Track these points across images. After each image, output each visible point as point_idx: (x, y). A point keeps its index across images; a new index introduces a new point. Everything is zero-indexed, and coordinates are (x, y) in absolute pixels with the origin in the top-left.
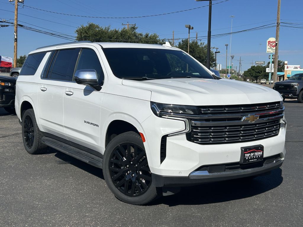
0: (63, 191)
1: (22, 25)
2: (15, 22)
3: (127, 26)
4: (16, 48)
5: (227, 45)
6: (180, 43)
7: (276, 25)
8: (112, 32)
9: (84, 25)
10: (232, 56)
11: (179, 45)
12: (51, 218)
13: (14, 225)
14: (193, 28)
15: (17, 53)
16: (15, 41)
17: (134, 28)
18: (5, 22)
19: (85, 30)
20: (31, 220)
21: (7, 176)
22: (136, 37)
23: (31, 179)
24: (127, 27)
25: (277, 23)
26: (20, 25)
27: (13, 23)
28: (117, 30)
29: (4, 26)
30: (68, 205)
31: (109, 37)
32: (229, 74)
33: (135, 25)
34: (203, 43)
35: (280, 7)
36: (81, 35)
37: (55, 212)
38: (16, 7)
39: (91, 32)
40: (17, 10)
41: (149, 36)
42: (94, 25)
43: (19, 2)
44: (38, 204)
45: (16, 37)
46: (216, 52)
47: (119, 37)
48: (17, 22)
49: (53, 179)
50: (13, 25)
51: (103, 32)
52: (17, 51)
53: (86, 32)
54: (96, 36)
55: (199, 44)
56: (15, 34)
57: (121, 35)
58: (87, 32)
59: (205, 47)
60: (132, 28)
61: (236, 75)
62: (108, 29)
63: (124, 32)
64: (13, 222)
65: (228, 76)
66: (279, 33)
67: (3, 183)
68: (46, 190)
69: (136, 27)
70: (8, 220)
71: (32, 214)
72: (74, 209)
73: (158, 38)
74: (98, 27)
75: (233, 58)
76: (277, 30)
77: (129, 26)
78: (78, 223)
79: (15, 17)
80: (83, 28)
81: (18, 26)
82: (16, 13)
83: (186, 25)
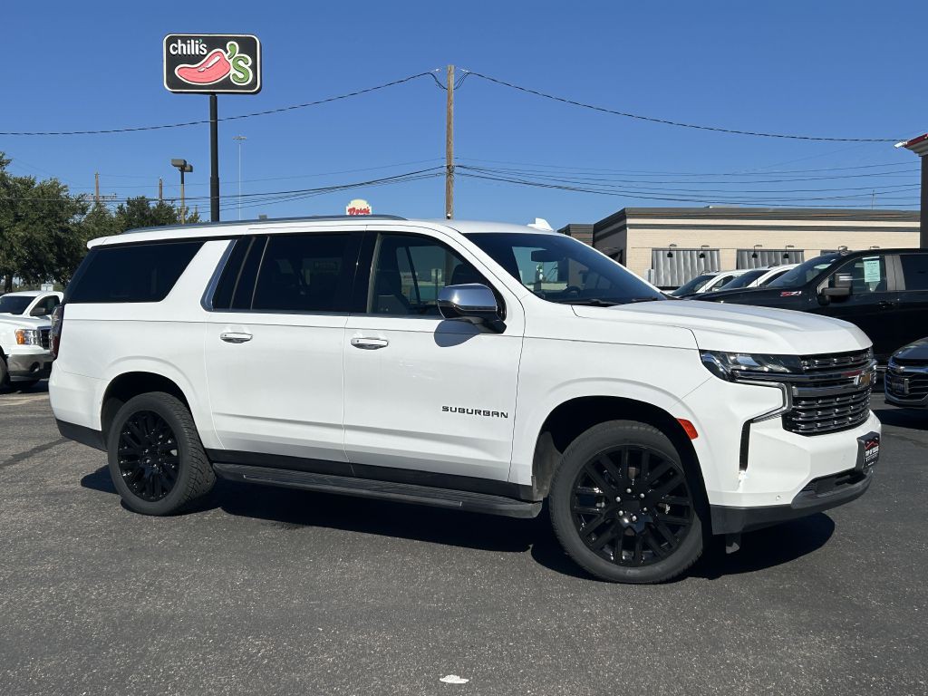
7: (445, 170)
11: (120, 212)
25: (448, 167)
35: (452, 127)
66: (453, 189)
73: (65, 193)
76: (448, 183)
83: (173, 160)
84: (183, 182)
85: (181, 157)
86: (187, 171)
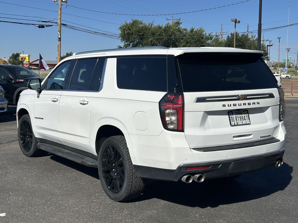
0: (80, 182)
1: (65, 24)
2: (59, 21)
3: (171, 21)
4: (60, 47)
5: (279, 38)
6: (228, 37)
8: (155, 28)
9: (127, 22)
10: (287, 49)
11: (228, 38)
12: (65, 202)
13: (36, 206)
14: (239, 22)
15: (60, 53)
16: (59, 41)
17: (178, 23)
18: (49, 22)
19: (128, 26)
20: (50, 203)
21: (37, 170)
22: (181, 32)
23: (56, 172)
24: (171, 23)
26: (63, 24)
27: (56, 23)
28: (160, 26)
29: (49, 26)
30: (81, 193)
31: (152, 33)
32: (286, 68)
33: (180, 20)
34: (254, 36)
36: (124, 32)
37: (70, 198)
38: (60, 7)
39: (134, 29)
40: (61, 10)
41: (195, 30)
42: (138, 21)
43: (62, 1)
44: (57, 192)
45: (59, 37)
46: (268, 46)
47: (162, 33)
48: (61, 22)
49: (74, 172)
50: (57, 24)
51: (147, 28)
52: (60, 50)
53: (129, 29)
54: (139, 32)
55: (250, 37)
56: (59, 33)
57: (165, 31)
58: (131, 28)
59: (256, 40)
60: (176, 23)
61: (294, 69)
62: (152, 25)
63: (168, 27)
64: (35, 204)
65: (284, 70)
67: (33, 175)
68: (66, 181)
69: (180, 22)
70: (32, 203)
71: (51, 199)
72: (85, 196)
73: (205, 33)
74: (142, 23)
75: (289, 51)
77: (174, 20)
78: (86, 206)
79: (59, 17)
80: (127, 25)
81: (62, 25)
82: (59, 13)
83: (231, 19)
84: (235, 27)
85: (234, 18)
86: (238, 23)
